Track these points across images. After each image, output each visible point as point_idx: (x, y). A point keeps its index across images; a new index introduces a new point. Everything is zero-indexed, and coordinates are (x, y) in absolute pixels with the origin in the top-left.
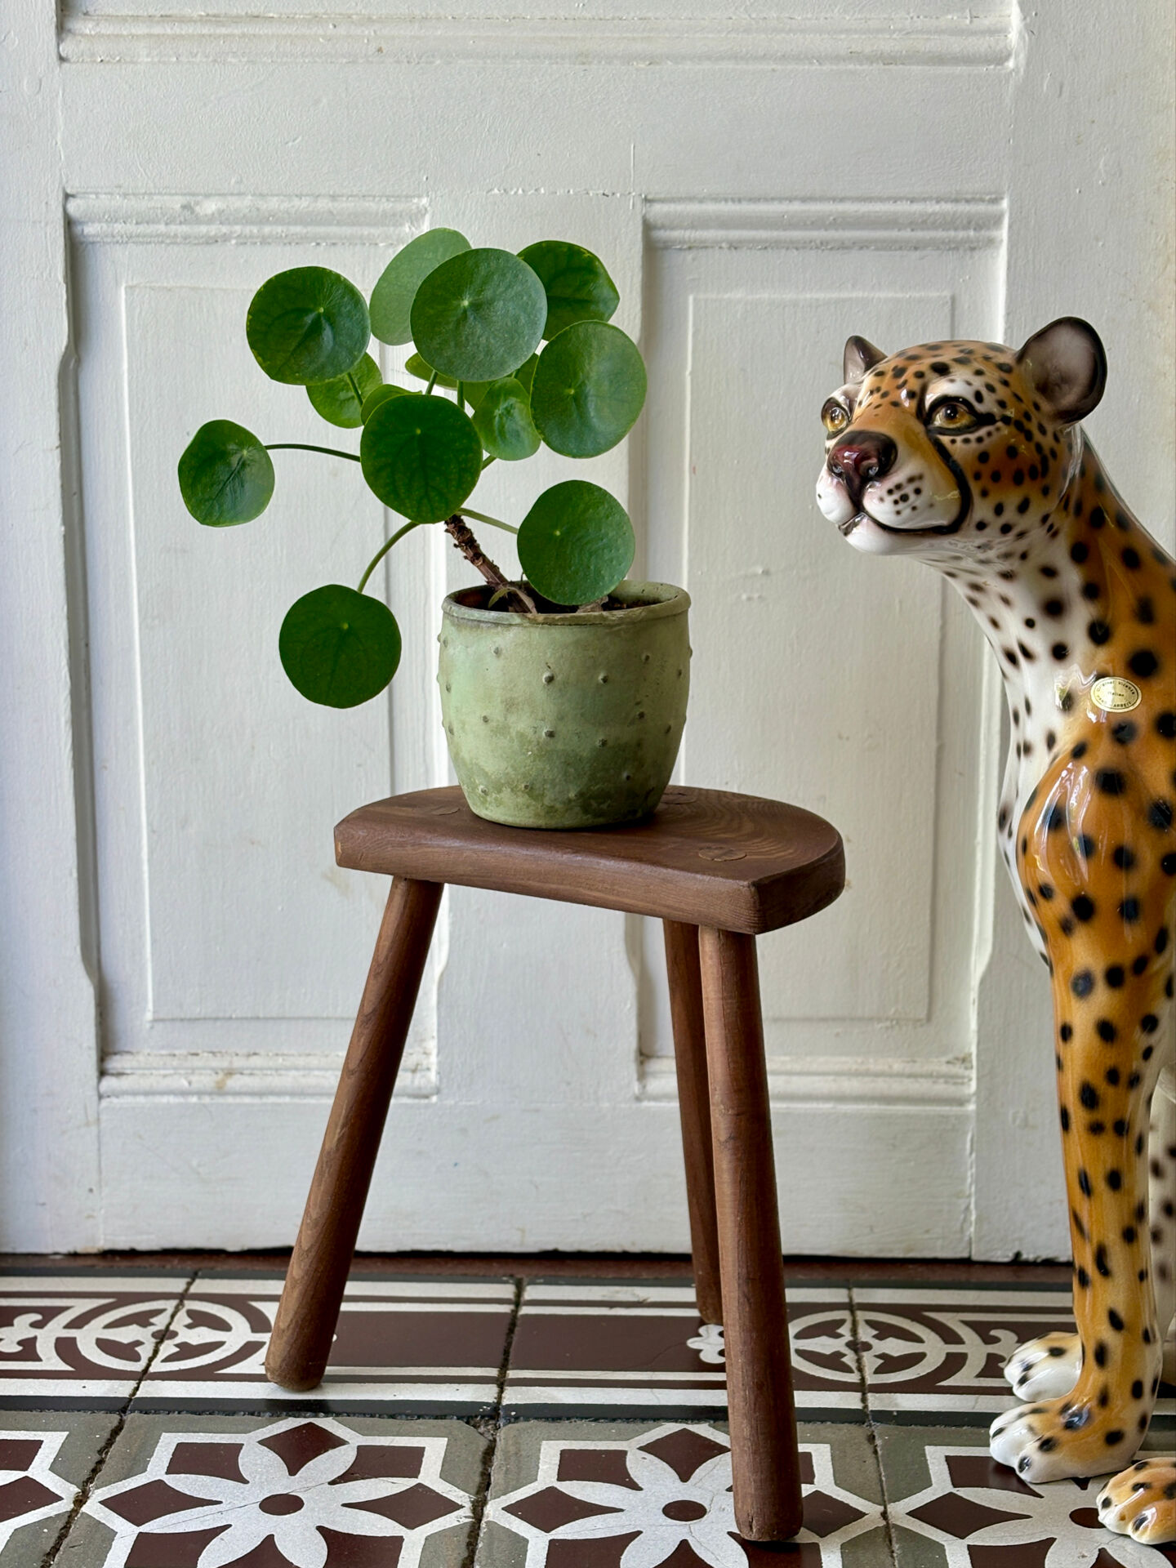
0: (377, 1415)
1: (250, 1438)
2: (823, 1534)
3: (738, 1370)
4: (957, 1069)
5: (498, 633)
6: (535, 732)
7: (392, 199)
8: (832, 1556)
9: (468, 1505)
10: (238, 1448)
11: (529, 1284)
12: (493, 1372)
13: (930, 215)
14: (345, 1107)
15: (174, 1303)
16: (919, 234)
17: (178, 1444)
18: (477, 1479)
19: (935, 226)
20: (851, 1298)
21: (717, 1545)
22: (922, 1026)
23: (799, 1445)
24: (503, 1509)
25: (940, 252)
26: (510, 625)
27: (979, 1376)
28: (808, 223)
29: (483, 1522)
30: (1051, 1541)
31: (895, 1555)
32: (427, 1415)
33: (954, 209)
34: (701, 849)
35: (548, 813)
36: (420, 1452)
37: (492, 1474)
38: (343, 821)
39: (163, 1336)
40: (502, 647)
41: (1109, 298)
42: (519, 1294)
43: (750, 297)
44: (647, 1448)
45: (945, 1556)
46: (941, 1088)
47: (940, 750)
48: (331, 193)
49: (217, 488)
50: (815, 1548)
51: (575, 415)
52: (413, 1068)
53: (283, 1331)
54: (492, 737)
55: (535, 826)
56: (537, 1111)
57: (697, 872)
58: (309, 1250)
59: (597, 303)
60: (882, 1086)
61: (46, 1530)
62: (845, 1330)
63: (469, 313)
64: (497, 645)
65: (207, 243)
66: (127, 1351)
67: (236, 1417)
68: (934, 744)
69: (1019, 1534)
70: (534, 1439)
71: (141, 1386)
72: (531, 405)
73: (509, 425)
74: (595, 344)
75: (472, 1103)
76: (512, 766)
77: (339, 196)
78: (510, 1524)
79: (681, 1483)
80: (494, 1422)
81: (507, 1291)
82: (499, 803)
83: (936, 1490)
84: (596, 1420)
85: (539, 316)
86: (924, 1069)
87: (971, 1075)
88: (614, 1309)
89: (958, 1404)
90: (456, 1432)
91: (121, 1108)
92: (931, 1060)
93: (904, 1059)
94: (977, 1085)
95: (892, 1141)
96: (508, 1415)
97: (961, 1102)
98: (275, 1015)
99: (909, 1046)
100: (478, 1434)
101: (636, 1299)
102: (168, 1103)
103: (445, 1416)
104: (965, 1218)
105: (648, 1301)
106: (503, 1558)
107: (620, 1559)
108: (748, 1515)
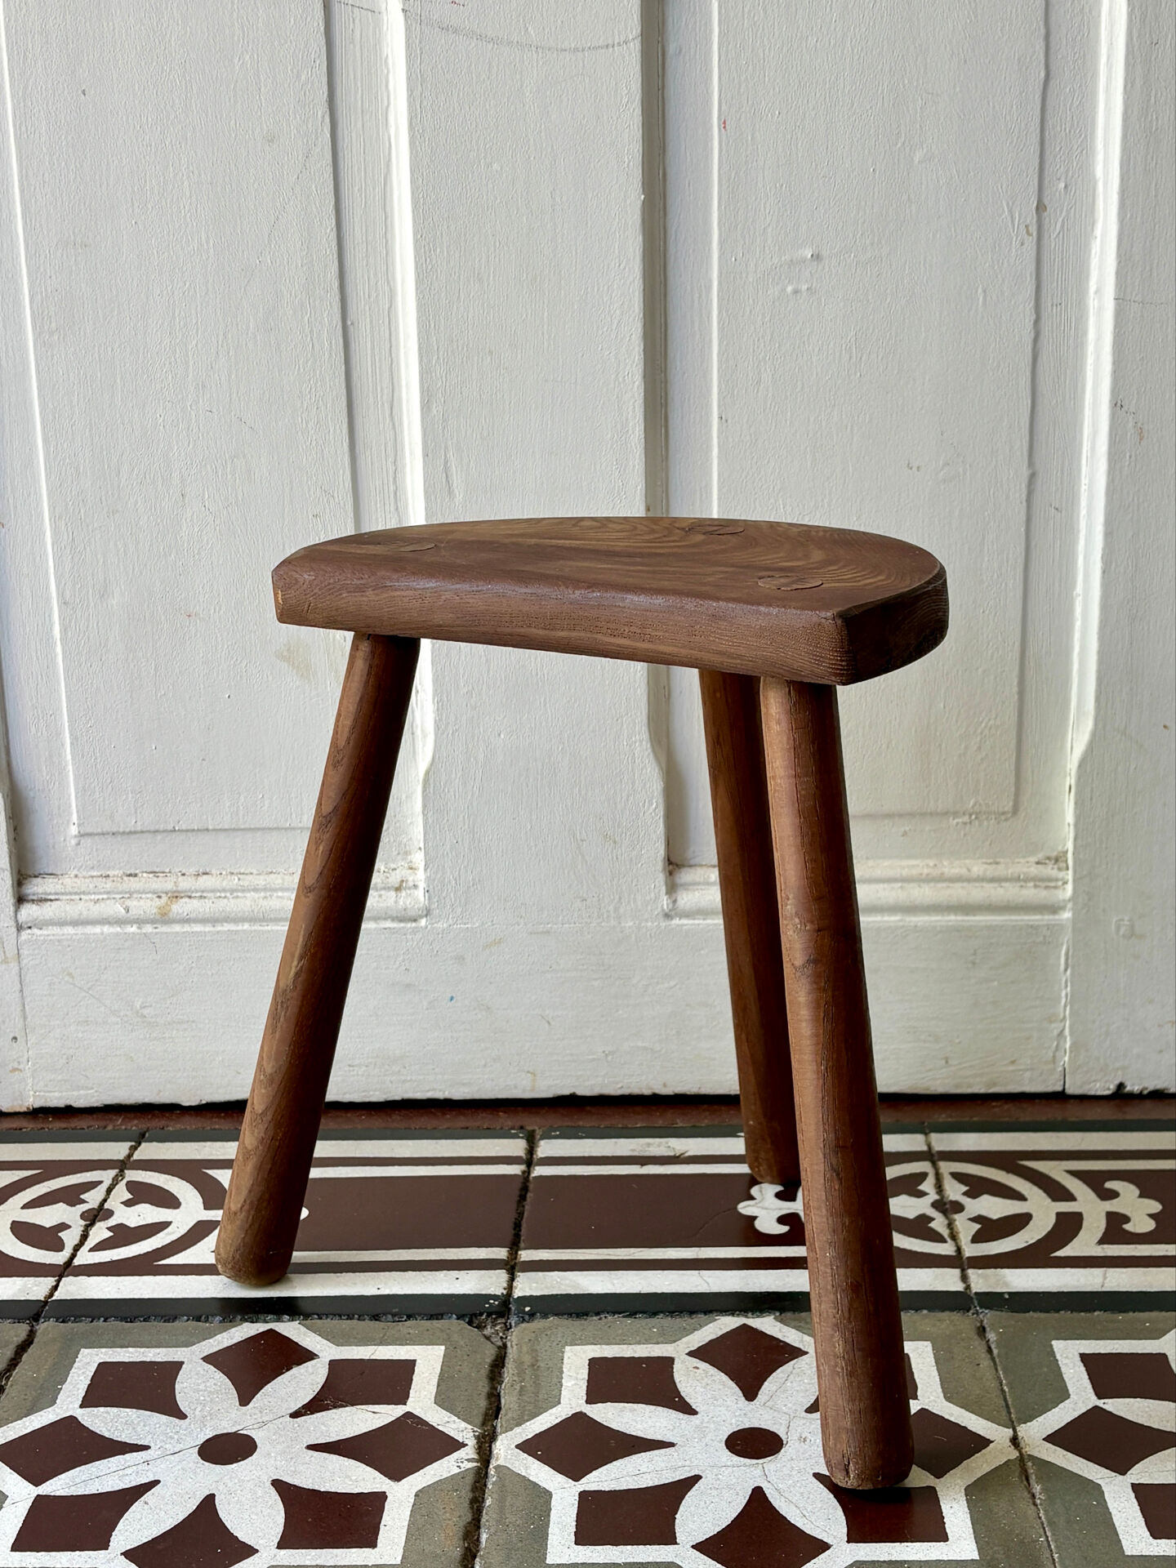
0: (356, 1316)
1: (192, 1353)
2: (939, 1475)
4: (1050, 870)
8: (955, 1506)
9: (471, 1442)
10: (177, 1366)
11: (542, 1138)
12: (501, 1253)
14: (302, 933)
15: (112, 1173)
17: (100, 1364)
18: (483, 1403)
20: (929, 1146)
21: (803, 1494)
22: (1006, 820)
24: (517, 1447)
27: (1101, 1242)
29: (491, 1466)
31: (1038, 1502)
32: (419, 1315)
34: (760, 578)
36: (408, 1366)
37: (502, 1394)
38: (282, 564)
39: (95, 1216)
42: (531, 1150)
44: (699, 1354)
45: (1105, 1502)
46: (1030, 893)
47: (1032, 481)
50: (931, 1493)
52: (397, 885)
53: (235, 1214)
56: (547, 933)
57: (758, 603)
58: (264, 1113)
60: (959, 893)
62: (928, 1186)
66: (48, 1238)
67: (177, 1323)
68: (1025, 472)
70: (555, 1344)
71: (61, 1284)
75: (469, 926)
78: (527, 1468)
79: (747, 1402)
80: (503, 1321)
81: (516, 1147)
83: (1075, 1404)
84: (632, 1314)
86: (1010, 871)
87: (1066, 877)
88: (645, 1167)
89: (1083, 1281)
90: (455, 1337)
91: (45, 941)
92: (1017, 860)
93: (984, 860)
94: (1074, 889)
95: (970, 958)
96: (521, 1312)
97: (1054, 909)
98: (226, 827)
99: (990, 844)
100: (483, 1339)
101: (672, 1154)
102: (102, 933)
103: (442, 1315)
104: (1057, 1046)
105: (687, 1155)
106: (519, 1522)
107: (674, 1519)
108: (843, 1455)
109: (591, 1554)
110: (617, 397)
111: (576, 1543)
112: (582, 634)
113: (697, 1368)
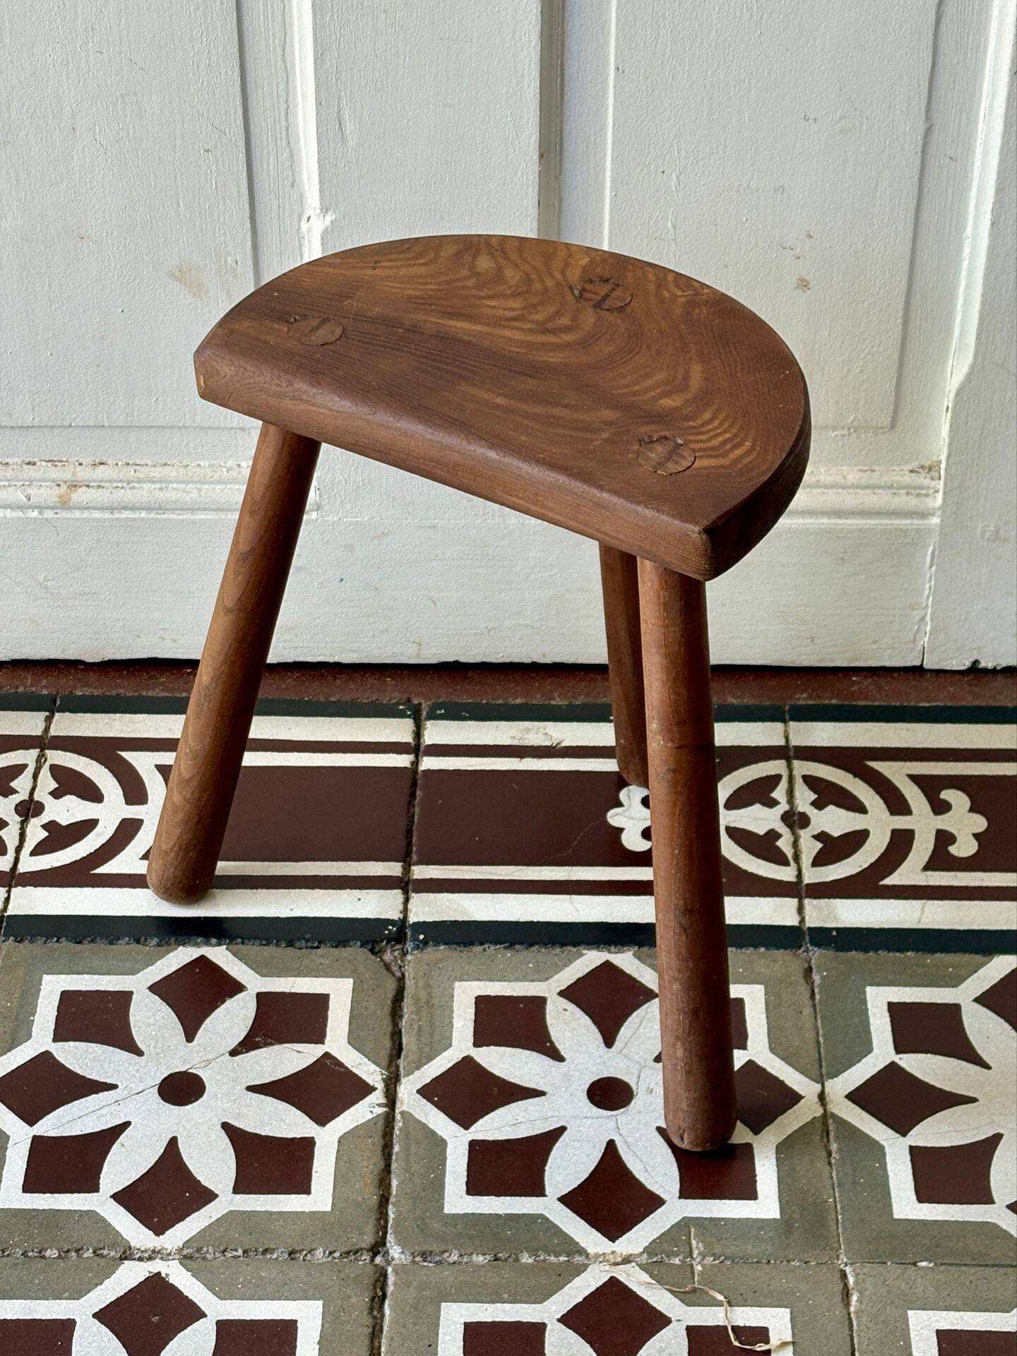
0: (275, 941)
1: (139, 982)
2: (756, 1131)
3: (672, 994)
4: (923, 479)
8: (766, 1163)
9: (380, 1086)
10: (127, 998)
11: (428, 718)
12: (394, 869)
15: (35, 753)
17: (62, 993)
18: (387, 1043)
20: (787, 738)
21: (646, 1148)
22: (884, 433)
23: (731, 986)
24: (418, 1091)
27: (926, 868)
29: (397, 1112)
30: (997, 1138)
31: (833, 1161)
32: (329, 941)
34: (641, 442)
36: (321, 1001)
37: (403, 1030)
39: (28, 810)
42: (418, 734)
44: (568, 993)
45: (886, 1164)
46: (902, 501)
47: (928, 133)
50: (748, 1149)
62: (779, 794)
67: (119, 947)
68: (922, 126)
69: (965, 1127)
70: (446, 978)
71: (12, 895)
75: (359, 520)
78: (426, 1115)
79: (606, 1049)
80: (400, 947)
81: (404, 728)
83: (877, 1058)
84: (512, 945)
86: (884, 479)
87: (938, 486)
88: (525, 760)
89: (903, 915)
90: (361, 969)
92: (892, 468)
93: (861, 468)
94: (944, 499)
95: (840, 556)
96: (415, 939)
97: (923, 515)
98: (122, 424)
99: (867, 454)
100: (385, 968)
101: (548, 743)
102: (5, 517)
103: (348, 941)
104: (918, 629)
105: (563, 745)
106: (421, 1171)
107: (544, 1171)
108: (680, 1128)
109: (478, 1205)
110: (514, 55)
111: (469, 1192)
113: (565, 1010)
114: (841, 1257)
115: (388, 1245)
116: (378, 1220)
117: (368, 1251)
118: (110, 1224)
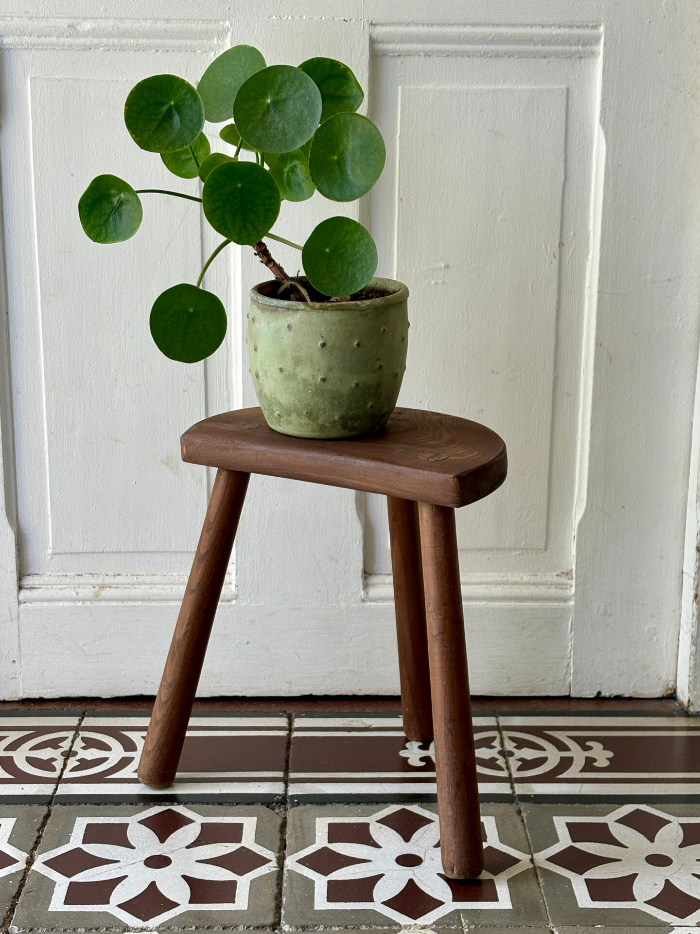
0: (211, 803)
1: (133, 819)
2: (495, 874)
3: (445, 775)
4: (563, 580)
5: (289, 315)
6: (314, 378)
7: (206, 22)
8: (503, 887)
9: (274, 860)
10: (126, 826)
11: (296, 717)
12: (280, 774)
13: (554, 36)
15: (73, 733)
16: (547, 48)
17: (87, 824)
18: (278, 843)
19: (556, 43)
20: (498, 723)
21: (432, 882)
22: (541, 553)
24: (297, 861)
25: (560, 59)
26: (298, 310)
27: (582, 771)
28: (476, 40)
29: (284, 870)
30: (636, 875)
31: (541, 886)
32: (242, 803)
33: (570, 32)
34: (419, 452)
35: (320, 429)
36: (240, 826)
37: (287, 839)
38: (186, 433)
39: (68, 754)
40: (293, 324)
41: (667, 91)
42: (290, 724)
43: (438, 88)
44: (381, 821)
45: (572, 886)
46: (553, 592)
47: (555, 380)
48: (166, 17)
49: (104, 218)
50: (492, 883)
51: (338, 173)
53: (150, 752)
54: (285, 381)
55: (312, 437)
56: (300, 609)
57: (420, 469)
58: (166, 702)
59: (349, 98)
60: (516, 591)
61: (11, 882)
62: (496, 743)
63: (270, 108)
64: (289, 322)
65: (84, 50)
66: (47, 765)
67: (121, 806)
68: (551, 376)
69: (616, 871)
70: (311, 816)
71: (59, 787)
72: (309, 166)
73: (293, 178)
74: (351, 127)
75: (258, 604)
76: (298, 400)
77: (171, 19)
78: (302, 871)
79: (405, 843)
80: (284, 806)
81: (283, 722)
82: (289, 422)
83: (562, 844)
84: (348, 803)
85: (316, 110)
86: (543, 579)
87: (572, 583)
88: (351, 733)
89: (570, 789)
90: (261, 813)
91: (33, 610)
92: (546, 574)
93: (530, 574)
94: (576, 589)
95: (521, 625)
96: (292, 802)
97: (565, 600)
98: (131, 550)
99: (533, 565)
100: (275, 814)
101: (364, 726)
102: (63, 606)
103: (254, 803)
104: (567, 671)
105: (372, 727)
106: (300, 893)
107: (372, 892)
108: (451, 864)
109: (335, 906)
111: (328, 901)
112: (335, 477)
113: (381, 828)
114: (550, 924)
115: (282, 925)
116: (276, 913)
117: (270, 927)
118: (116, 917)
